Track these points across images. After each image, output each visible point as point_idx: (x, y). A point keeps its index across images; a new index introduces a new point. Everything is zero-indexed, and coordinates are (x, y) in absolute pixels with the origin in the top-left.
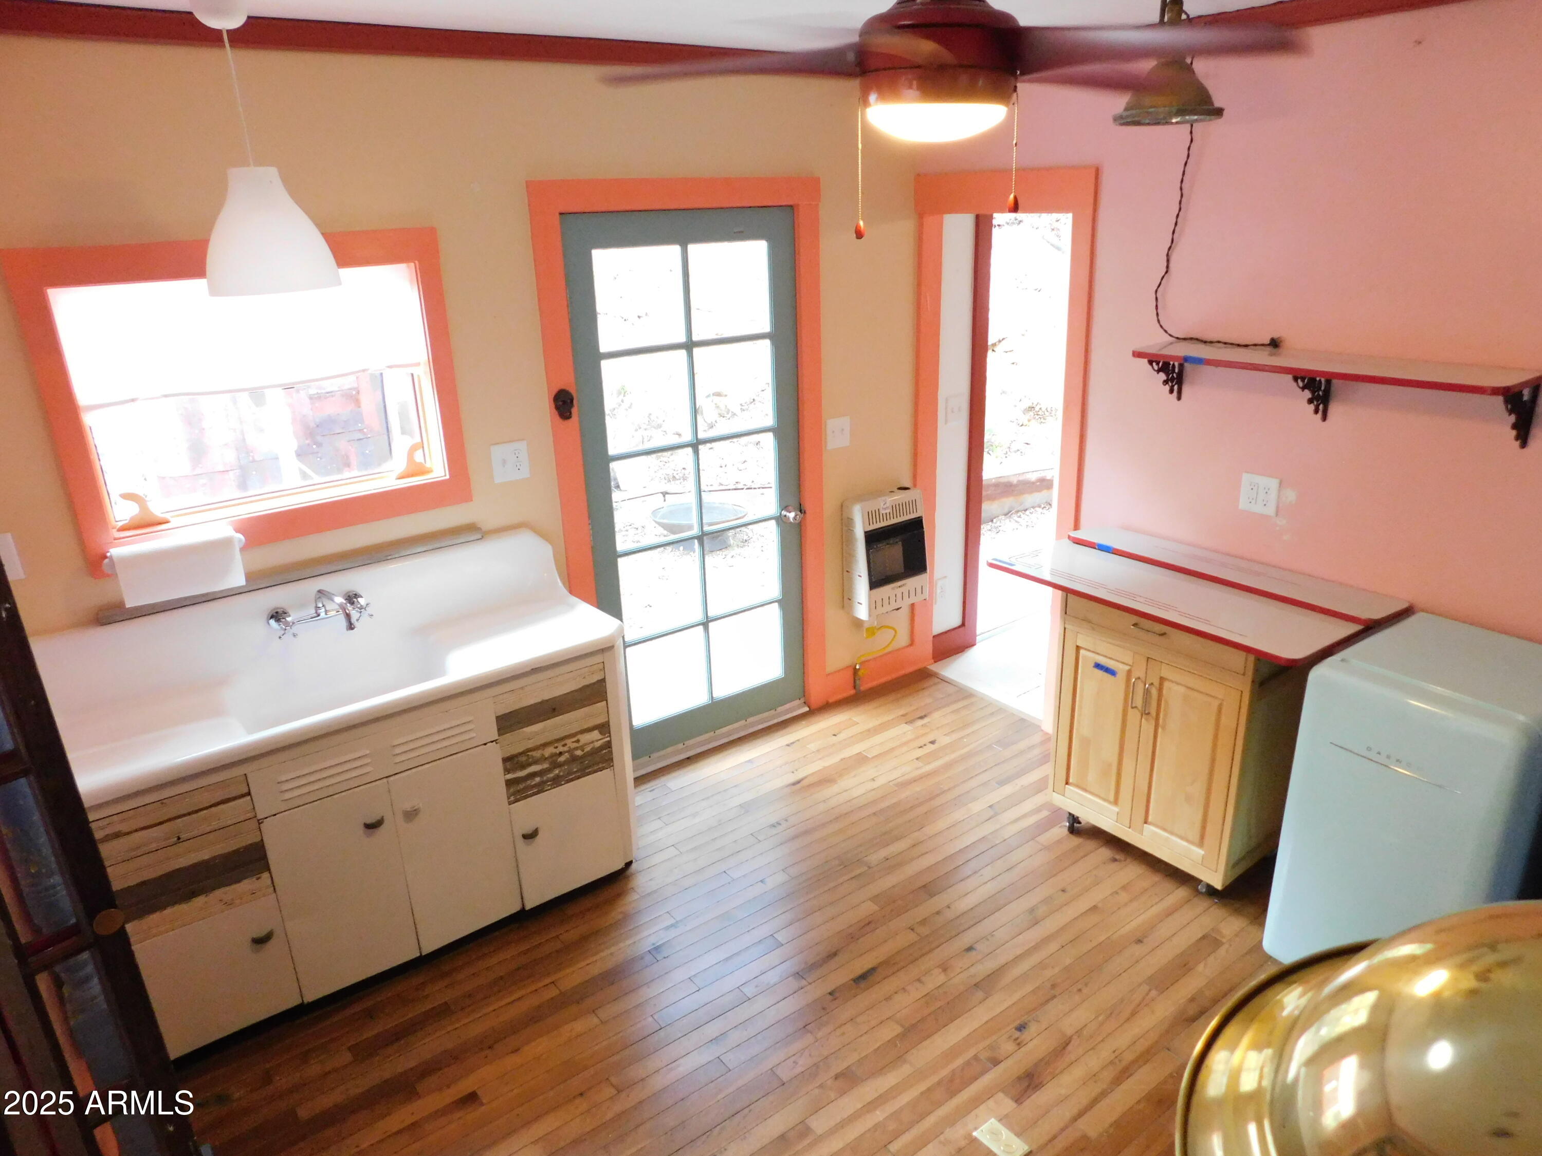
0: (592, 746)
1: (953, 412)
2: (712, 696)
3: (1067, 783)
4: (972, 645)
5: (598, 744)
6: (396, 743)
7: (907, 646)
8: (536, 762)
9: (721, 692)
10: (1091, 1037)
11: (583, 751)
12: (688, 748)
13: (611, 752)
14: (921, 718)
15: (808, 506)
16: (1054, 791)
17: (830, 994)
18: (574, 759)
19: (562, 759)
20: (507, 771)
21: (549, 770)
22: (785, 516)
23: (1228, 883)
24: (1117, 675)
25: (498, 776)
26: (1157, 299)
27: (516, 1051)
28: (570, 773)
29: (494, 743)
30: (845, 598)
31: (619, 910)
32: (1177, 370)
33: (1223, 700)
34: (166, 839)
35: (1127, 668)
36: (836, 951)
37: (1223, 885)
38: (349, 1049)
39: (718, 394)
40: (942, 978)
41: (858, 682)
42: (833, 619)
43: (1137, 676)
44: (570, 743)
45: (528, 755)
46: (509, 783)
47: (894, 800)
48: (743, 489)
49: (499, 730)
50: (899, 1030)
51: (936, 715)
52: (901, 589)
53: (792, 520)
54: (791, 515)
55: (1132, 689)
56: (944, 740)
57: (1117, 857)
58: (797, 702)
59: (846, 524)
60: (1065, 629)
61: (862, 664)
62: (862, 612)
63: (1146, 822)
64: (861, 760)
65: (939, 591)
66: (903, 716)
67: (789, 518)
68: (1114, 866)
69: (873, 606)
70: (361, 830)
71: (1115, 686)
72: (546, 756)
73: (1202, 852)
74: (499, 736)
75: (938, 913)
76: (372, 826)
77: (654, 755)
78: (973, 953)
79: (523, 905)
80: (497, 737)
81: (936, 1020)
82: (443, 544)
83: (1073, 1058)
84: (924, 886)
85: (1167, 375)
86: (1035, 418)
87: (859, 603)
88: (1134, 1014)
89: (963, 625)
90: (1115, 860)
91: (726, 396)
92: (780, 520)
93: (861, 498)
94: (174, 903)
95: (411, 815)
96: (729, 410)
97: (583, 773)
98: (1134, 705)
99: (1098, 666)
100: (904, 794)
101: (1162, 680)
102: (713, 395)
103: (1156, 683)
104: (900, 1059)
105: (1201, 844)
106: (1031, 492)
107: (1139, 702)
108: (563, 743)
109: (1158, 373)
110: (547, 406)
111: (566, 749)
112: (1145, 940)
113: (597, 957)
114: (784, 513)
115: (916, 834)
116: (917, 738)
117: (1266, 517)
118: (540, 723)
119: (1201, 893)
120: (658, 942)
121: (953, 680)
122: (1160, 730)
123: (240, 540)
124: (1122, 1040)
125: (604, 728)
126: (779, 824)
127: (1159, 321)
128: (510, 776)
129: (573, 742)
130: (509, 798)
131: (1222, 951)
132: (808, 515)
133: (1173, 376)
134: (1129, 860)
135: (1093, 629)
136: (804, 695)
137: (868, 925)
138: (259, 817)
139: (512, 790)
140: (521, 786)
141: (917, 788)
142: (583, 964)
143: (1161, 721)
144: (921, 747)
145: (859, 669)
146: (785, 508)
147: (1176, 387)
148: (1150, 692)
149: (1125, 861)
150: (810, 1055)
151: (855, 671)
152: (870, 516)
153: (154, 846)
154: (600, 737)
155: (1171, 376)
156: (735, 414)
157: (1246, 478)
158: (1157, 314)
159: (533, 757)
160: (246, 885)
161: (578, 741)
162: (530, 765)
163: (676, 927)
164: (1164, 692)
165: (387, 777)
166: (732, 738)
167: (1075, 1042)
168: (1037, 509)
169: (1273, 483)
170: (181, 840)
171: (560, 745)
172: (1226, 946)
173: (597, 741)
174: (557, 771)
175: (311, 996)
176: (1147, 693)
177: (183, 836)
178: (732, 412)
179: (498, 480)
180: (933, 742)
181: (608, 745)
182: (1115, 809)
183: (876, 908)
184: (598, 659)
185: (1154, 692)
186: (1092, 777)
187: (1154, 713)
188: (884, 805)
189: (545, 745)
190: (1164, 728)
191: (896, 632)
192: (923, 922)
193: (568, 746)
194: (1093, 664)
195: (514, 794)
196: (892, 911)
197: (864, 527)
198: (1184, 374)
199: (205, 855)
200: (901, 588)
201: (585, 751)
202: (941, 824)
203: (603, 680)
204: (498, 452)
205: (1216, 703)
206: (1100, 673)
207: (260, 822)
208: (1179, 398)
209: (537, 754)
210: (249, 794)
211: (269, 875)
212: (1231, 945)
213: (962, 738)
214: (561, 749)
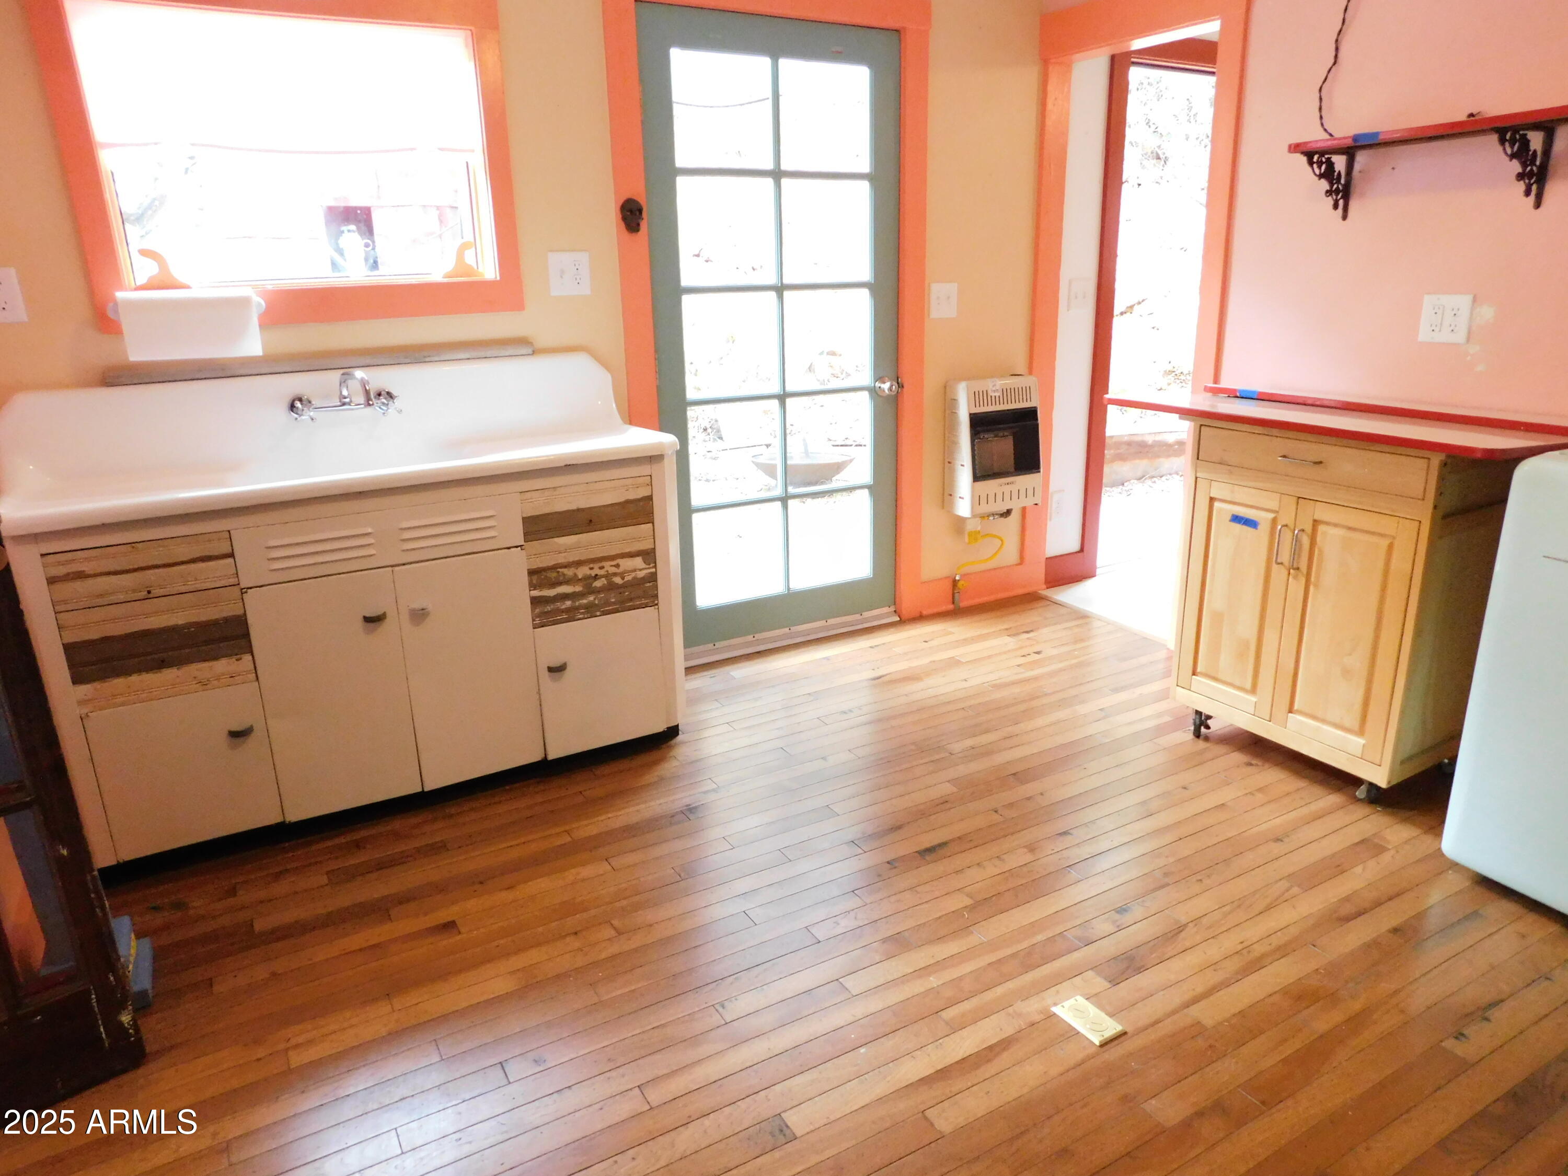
0: (633, 575)
1: (1076, 297)
2: (788, 586)
3: (1194, 673)
4: (1094, 576)
5: (641, 574)
6: (405, 525)
7: (1017, 565)
8: (567, 582)
9: (800, 583)
10: (1210, 927)
11: (623, 579)
12: (760, 642)
13: (656, 587)
14: (1027, 632)
15: (906, 380)
16: (1177, 686)
17: (888, 863)
18: (611, 587)
19: (598, 584)
20: (533, 586)
21: (581, 595)
22: (880, 387)
23: (1394, 782)
24: (1259, 527)
25: (522, 594)
26: (1321, 99)
27: (510, 888)
28: (608, 603)
29: (519, 548)
30: (946, 494)
31: (656, 774)
32: (1343, 181)
33: (1394, 538)
34: (134, 591)
35: (1272, 515)
36: (902, 825)
37: (1389, 782)
38: (328, 873)
39: (833, 354)
40: (1029, 857)
41: (957, 595)
42: (931, 518)
43: (1284, 523)
44: (609, 567)
45: (558, 572)
46: (535, 601)
47: (988, 699)
48: (851, 445)
49: (525, 534)
50: (968, 901)
51: (1045, 631)
52: (1009, 488)
53: (887, 391)
54: (886, 386)
55: (1277, 541)
56: (1049, 651)
57: (1254, 762)
58: (885, 610)
59: (949, 406)
60: (1196, 478)
61: (963, 576)
62: (963, 508)
63: (1290, 711)
64: (954, 663)
65: (1054, 505)
66: (1007, 629)
67: (884, 391)
68: (1250, 769)
69: (977, 500)
70: (360, 623)
71: (1258, 539)
72: (580, 577)
73: (1362, 741)
74: (525, 542)
75: (1029, 799)
76: (373, 621)
77: (719, 644)
78: (1069, 837)
79: (546, 755)
80: (523, 543)
81: (1017, 896)
82: (489, 354)
83: (1188, 944)
84: (1014, 774)
85: (1332, 185)
86: (1175, 382)
87: (960, 498)
88: (1268, 908)
89: (1082, 550)
90: (1251, 764)
91: (840, 355)
92: (874, 392)
93: (968, 377)
94: (139, 671)
95: (419, 616)
96: (843, 370)
97: (623, 606)
98: (1279, 561)
99: (1236, 519)
100: (998, 695)
101: (1316, 523)
102: (828, 354)
103: (1308, 529)
104: (965, 930)
105: (1361, 732)
106: (1169, 456)
107: (1285, 557)
108: (601, 565)
109: (1320, 179)
110: (614, 214)
111: (602, 572)
112: (1286, 840)
113: (622, 812)
114: (878, 384)
115: (1010, 729)
116: (1021, 648)
117: (1455, 345)
118: (572, 536)
119: (1359, 800)
120: (694, 803)
121: (1065, 603)
122: (1312, 588)
123: (259, 304)
124: (1253, 932)
125: (649, 555)
126: (851, 711)
127: (1322, 125)
128: (536, 593)
129: (611, 566)
130: (533, 620)
131: (1386, 857)
132: (905, 389)
133: (1338, 187)
134: (1267, 765)
135: (1231, 473)
136: (895, 601)
137: (943, 803)
138: (242, 586)
139: (537, 611)
140: (548, 608)
141: (1016, 690)
142: (603, 817)
143: (1313, 579)
144: (1024, 656)
145: (958, 580)
146: (879, 378)
147: (1341, 202)
148: (1300, 542)
149: (1263, 766)
150: (856, 918)
151: (955, 583)
152: (977, 396)
153: (121, 597)
154: (644, 566)
155: (1335, 186)
156: (849, 375)
157: (1429, 301)
158: (1321, 117)
159: (564, 575)
160: (222, 666)
161: (617, 566)
162: (560, 584)
163: (717, 792)
164: (1319, 539)
165: (392, 566)
166: (809, 638)
167: (1191, 929)
168: (1175, 476)
169: (1463, 302)
170: (151, 596)
171: (596, 566)
172: (1392, 852)
173: (640, 570)
174: (591, 598)
175: (294, 815)
176: (1297, 541)
177: (156, 592)
178: (846, 373)
179: (554, 293)
180: (1038, 653)
181: (653, 578)
182: (1253, 699)
183: (955, 790)
184: (645, 470)
185: (1306, 541)
186: (1226, 661)
187: (1304, 568)
188: (973, 702)
189: (579, 564)
190: (1316, 586)
191: (1002, 544)
192: (1011, 805)
193: (605, 569)
194: (1229, 517)
195: (539, 616)
196: (973, 793)
197: (969, 409)
198: (1352, 189)
199: (179, 619)
200: (1009, 486)
201: (626, 579)
202: (1040, 722)
203: (650, 498)
204: (557, 260)
205: (1385, 543)
206: (1238, 527)
207: (243, 591)
208: (1345, 217)
209: (569, 572)
210: (231, 555)
211: (250, 658)
212: (1397, 852)
213: (1075, 650)
214: (596, 571)
